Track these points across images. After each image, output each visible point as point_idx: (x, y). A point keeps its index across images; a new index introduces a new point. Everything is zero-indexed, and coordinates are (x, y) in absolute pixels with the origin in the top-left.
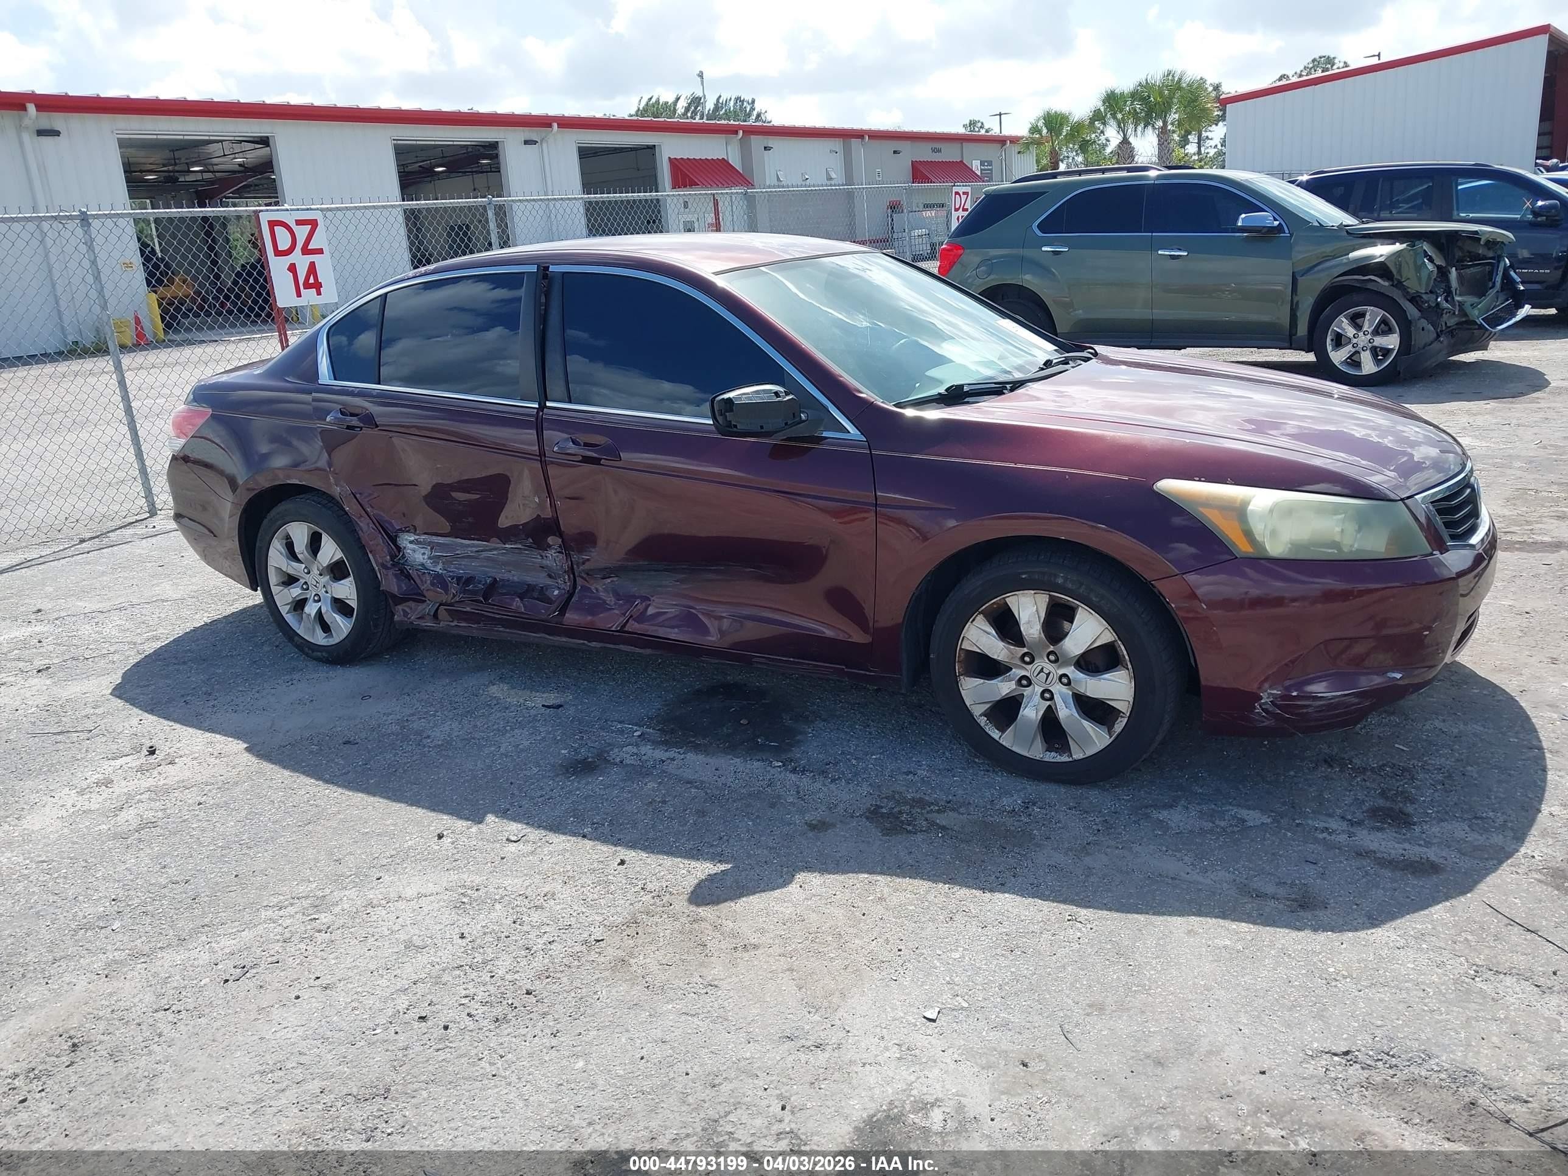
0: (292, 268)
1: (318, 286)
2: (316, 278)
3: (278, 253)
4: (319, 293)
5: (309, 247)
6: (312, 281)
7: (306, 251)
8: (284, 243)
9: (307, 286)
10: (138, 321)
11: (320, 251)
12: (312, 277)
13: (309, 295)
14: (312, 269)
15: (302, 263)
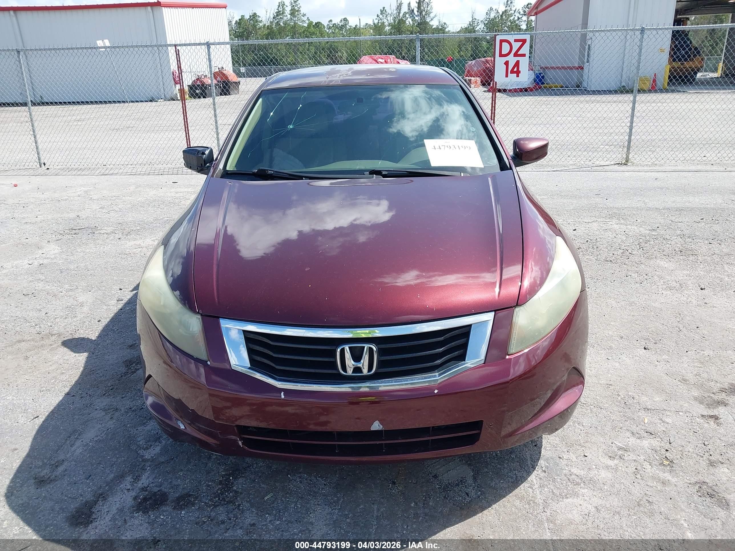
0: (507, 63)
1: (518, 73)
2: (518, 68)
3: (501, 55)
4: (518, 76)
5: (518, 53)
6: (515, 70)
7: (516, 55)
8: (505, 51)
9: (512, 72)
10: (654, 81)
11: (524, 55)
12: (516, 68)
13: (512, 77)
14: (517, 64)
15: (512, 60)
